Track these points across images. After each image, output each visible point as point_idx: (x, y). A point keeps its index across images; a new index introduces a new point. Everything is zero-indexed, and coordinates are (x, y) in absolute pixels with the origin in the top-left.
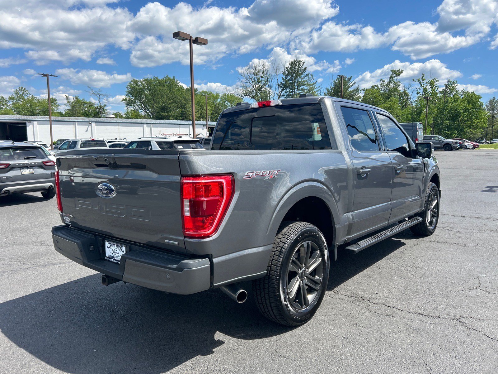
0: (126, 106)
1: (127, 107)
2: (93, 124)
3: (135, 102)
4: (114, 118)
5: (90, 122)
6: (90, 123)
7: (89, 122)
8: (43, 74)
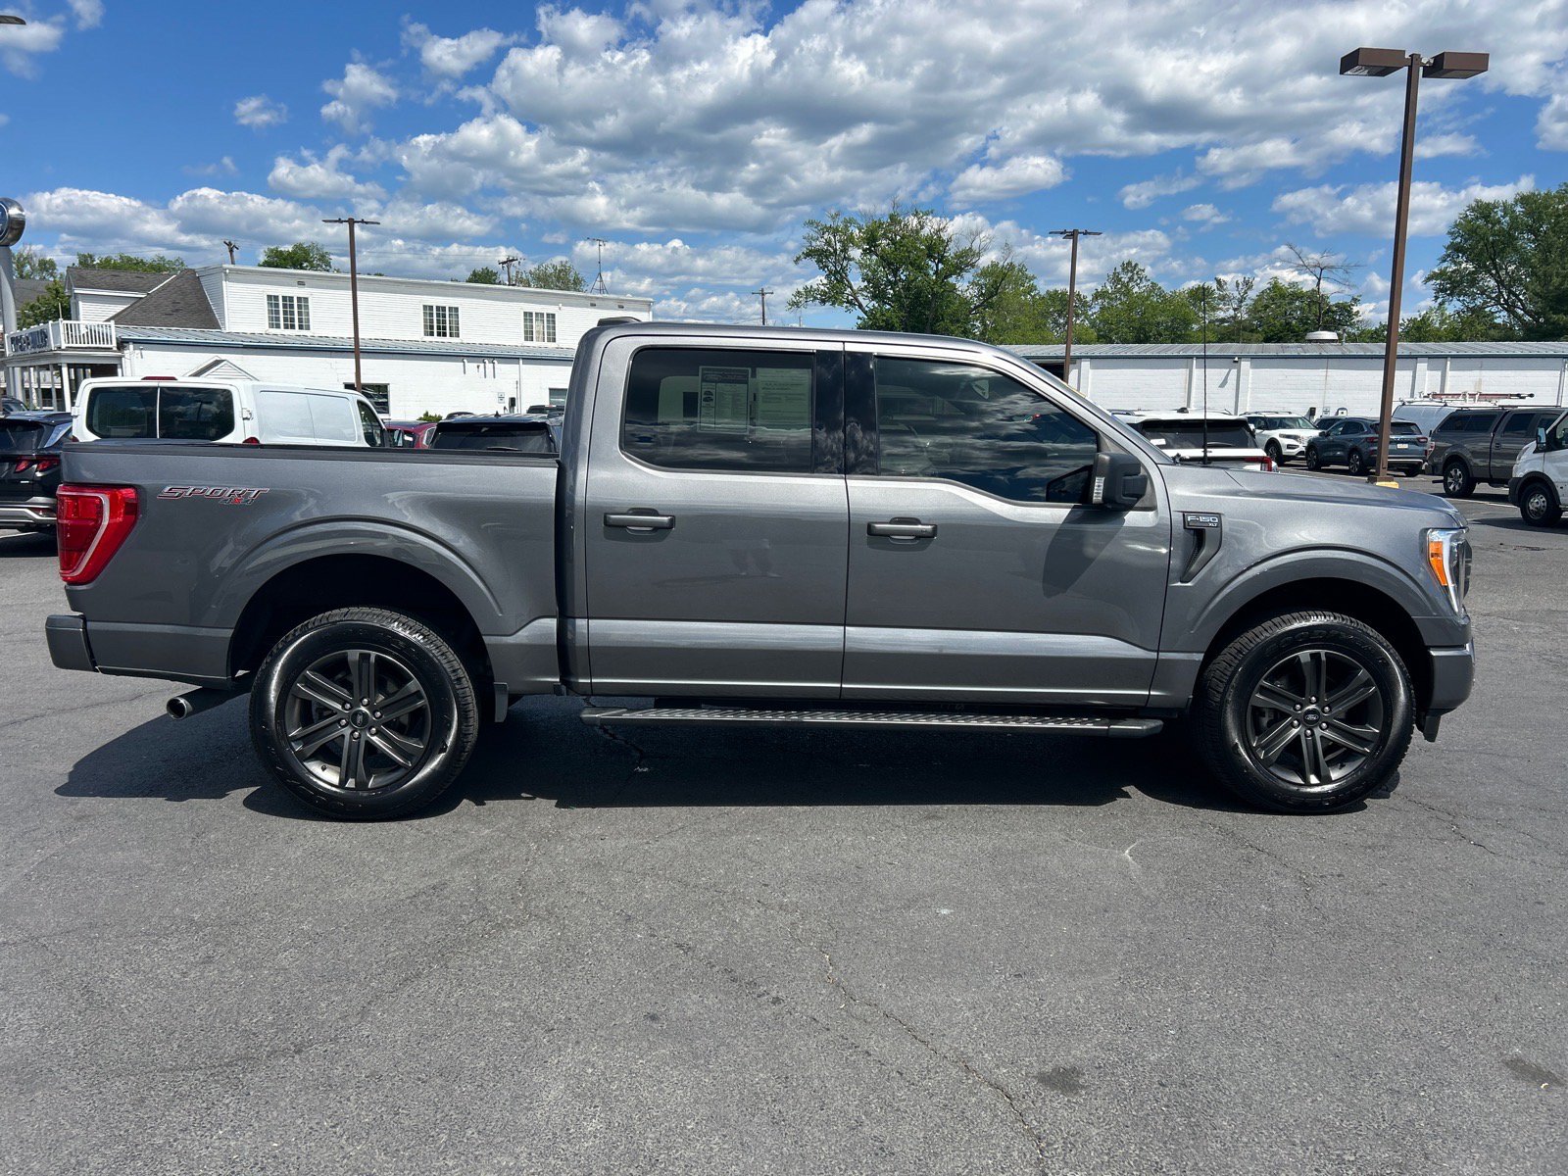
0: (1437, 298)
1: (1439, 300)
2: (1245, 364)
3: (1473, 282)
4: (1333, 341)
5: (1236, 359)
6: (1233, 361)
7: (1232, 357)
8: (1065, 232)
